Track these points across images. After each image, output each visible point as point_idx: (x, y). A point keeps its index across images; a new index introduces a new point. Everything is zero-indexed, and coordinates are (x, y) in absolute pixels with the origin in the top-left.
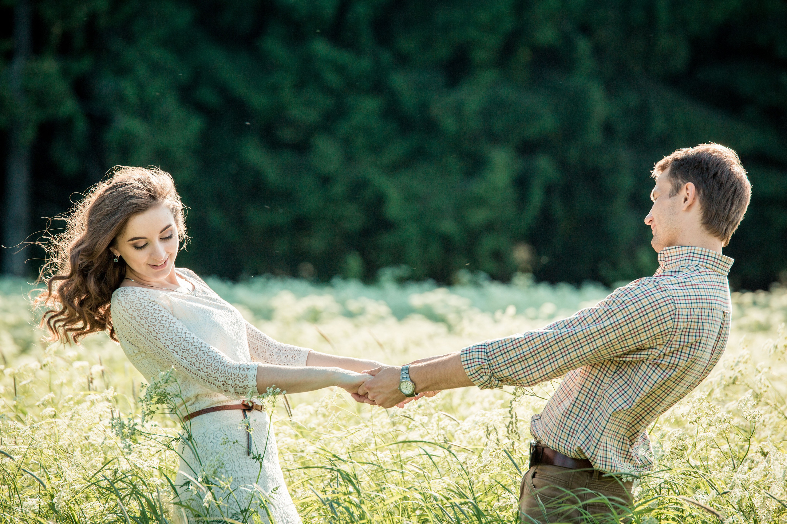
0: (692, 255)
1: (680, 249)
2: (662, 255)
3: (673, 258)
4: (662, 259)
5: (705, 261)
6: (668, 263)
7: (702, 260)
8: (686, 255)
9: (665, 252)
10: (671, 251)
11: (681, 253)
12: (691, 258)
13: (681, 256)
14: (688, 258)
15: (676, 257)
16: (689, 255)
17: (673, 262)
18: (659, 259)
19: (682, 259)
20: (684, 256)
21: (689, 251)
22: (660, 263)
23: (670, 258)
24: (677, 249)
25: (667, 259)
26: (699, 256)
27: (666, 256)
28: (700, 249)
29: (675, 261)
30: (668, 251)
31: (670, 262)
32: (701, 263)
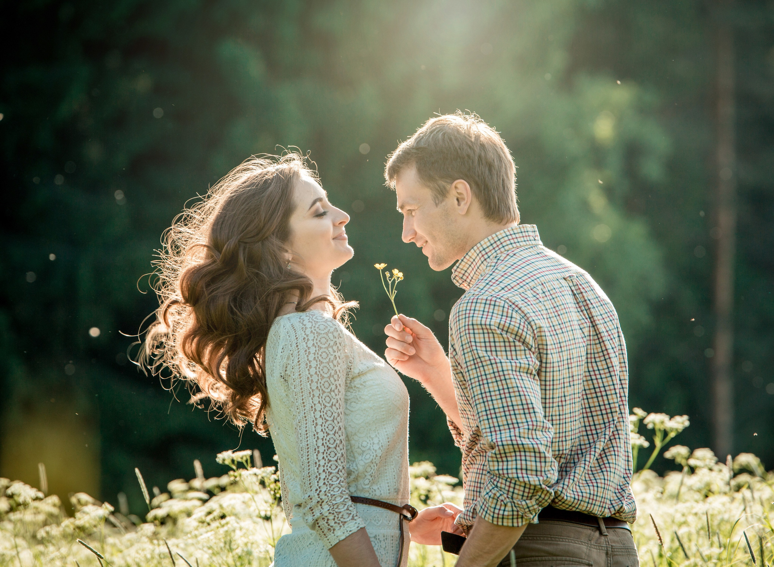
0: (483, 253)
1: (467, 257)
2: (457, 278)
3: (469, 271)
4: (460, 282)
5: (500, 246)
6: (468, 280)
7: (497, 249)
8: (478, 258)
9: (457, 273)
10: (461, 267)
11: (472, 260)
12: (486, 256)
13: (474, 263)
14: (482, 259)
15: (471, 269)
16: (480, 255)
17: (472, 275)
18: (457, 284)
19: (478, 265)
20: (476, 260)
21: (478, 252)
22: (462, 286)
23: (467, 274)
24: (465, 260)
25: (465, 278)
26: (491, 248)
27: (461, 275)
28: (486, 240)
29: (473, 272)
30: (459, 270)
31: (470, 278)
32: (498, 252)
